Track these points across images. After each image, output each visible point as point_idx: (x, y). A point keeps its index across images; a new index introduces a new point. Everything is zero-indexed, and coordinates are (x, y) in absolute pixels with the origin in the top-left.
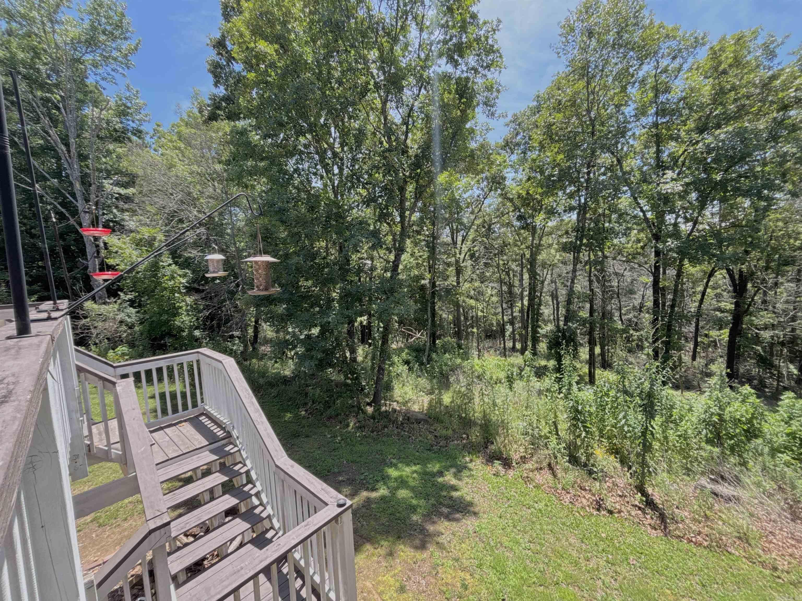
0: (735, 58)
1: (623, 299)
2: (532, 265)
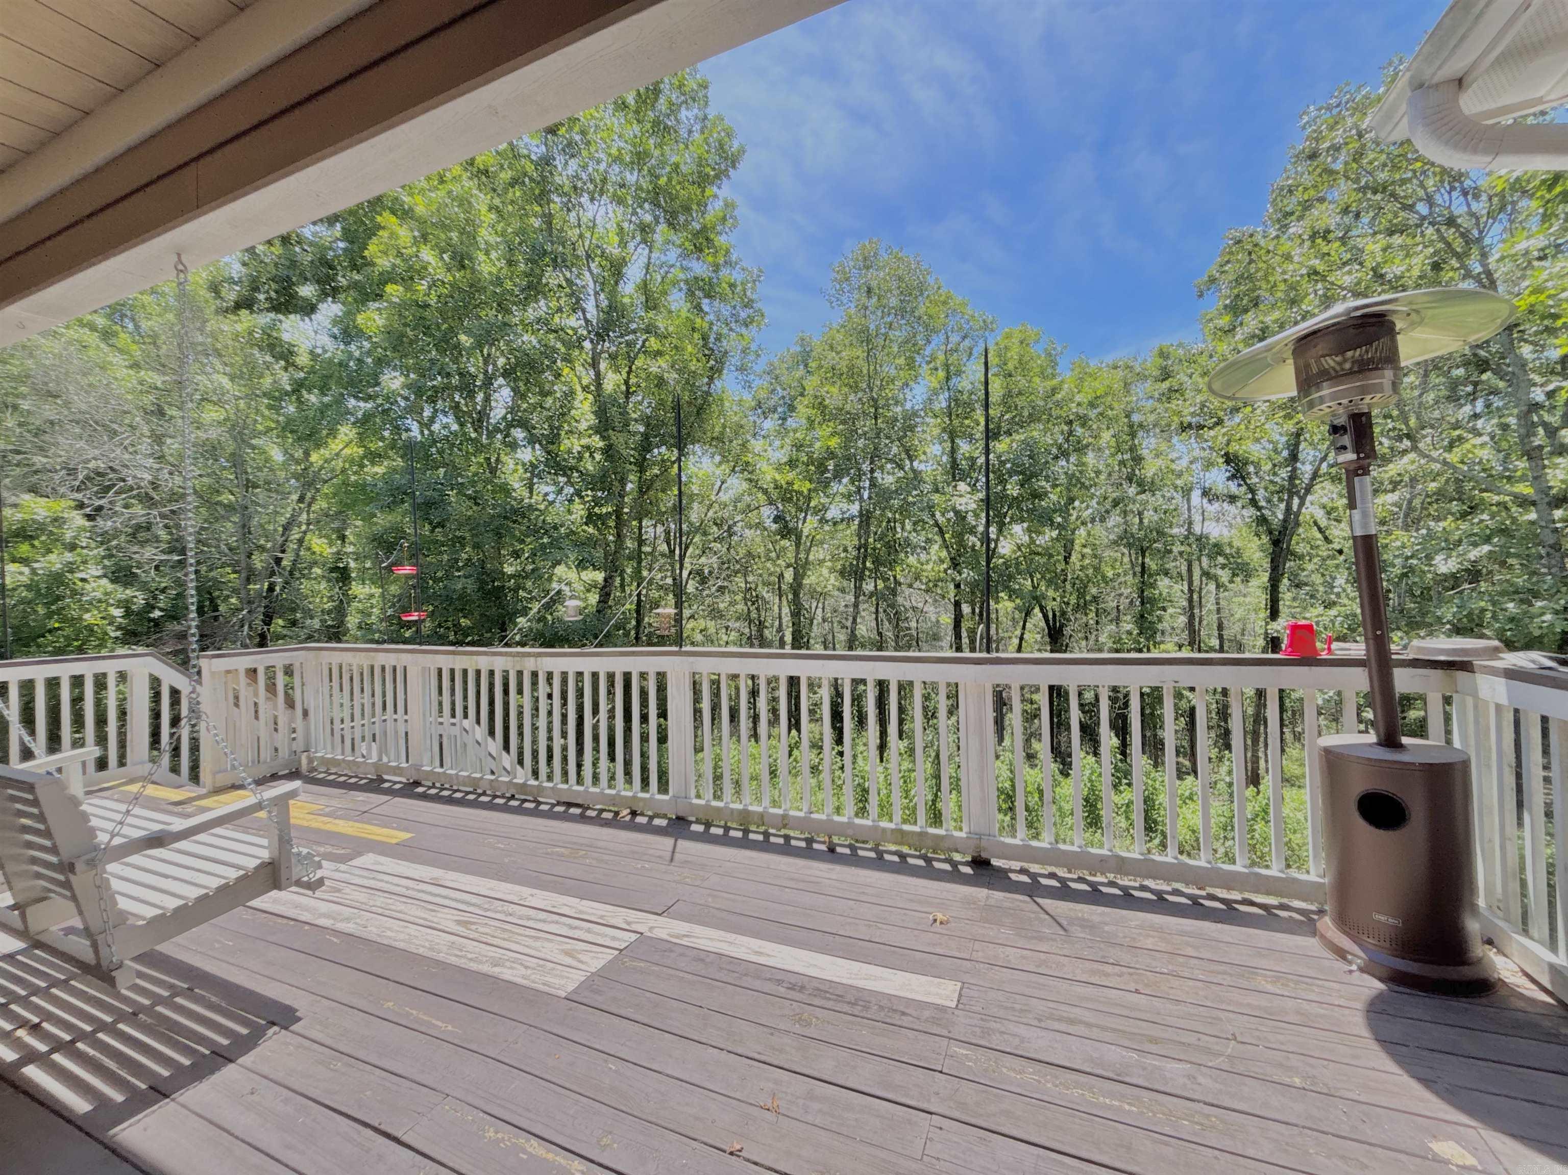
0: (1019, 361)
2: (796, 595)
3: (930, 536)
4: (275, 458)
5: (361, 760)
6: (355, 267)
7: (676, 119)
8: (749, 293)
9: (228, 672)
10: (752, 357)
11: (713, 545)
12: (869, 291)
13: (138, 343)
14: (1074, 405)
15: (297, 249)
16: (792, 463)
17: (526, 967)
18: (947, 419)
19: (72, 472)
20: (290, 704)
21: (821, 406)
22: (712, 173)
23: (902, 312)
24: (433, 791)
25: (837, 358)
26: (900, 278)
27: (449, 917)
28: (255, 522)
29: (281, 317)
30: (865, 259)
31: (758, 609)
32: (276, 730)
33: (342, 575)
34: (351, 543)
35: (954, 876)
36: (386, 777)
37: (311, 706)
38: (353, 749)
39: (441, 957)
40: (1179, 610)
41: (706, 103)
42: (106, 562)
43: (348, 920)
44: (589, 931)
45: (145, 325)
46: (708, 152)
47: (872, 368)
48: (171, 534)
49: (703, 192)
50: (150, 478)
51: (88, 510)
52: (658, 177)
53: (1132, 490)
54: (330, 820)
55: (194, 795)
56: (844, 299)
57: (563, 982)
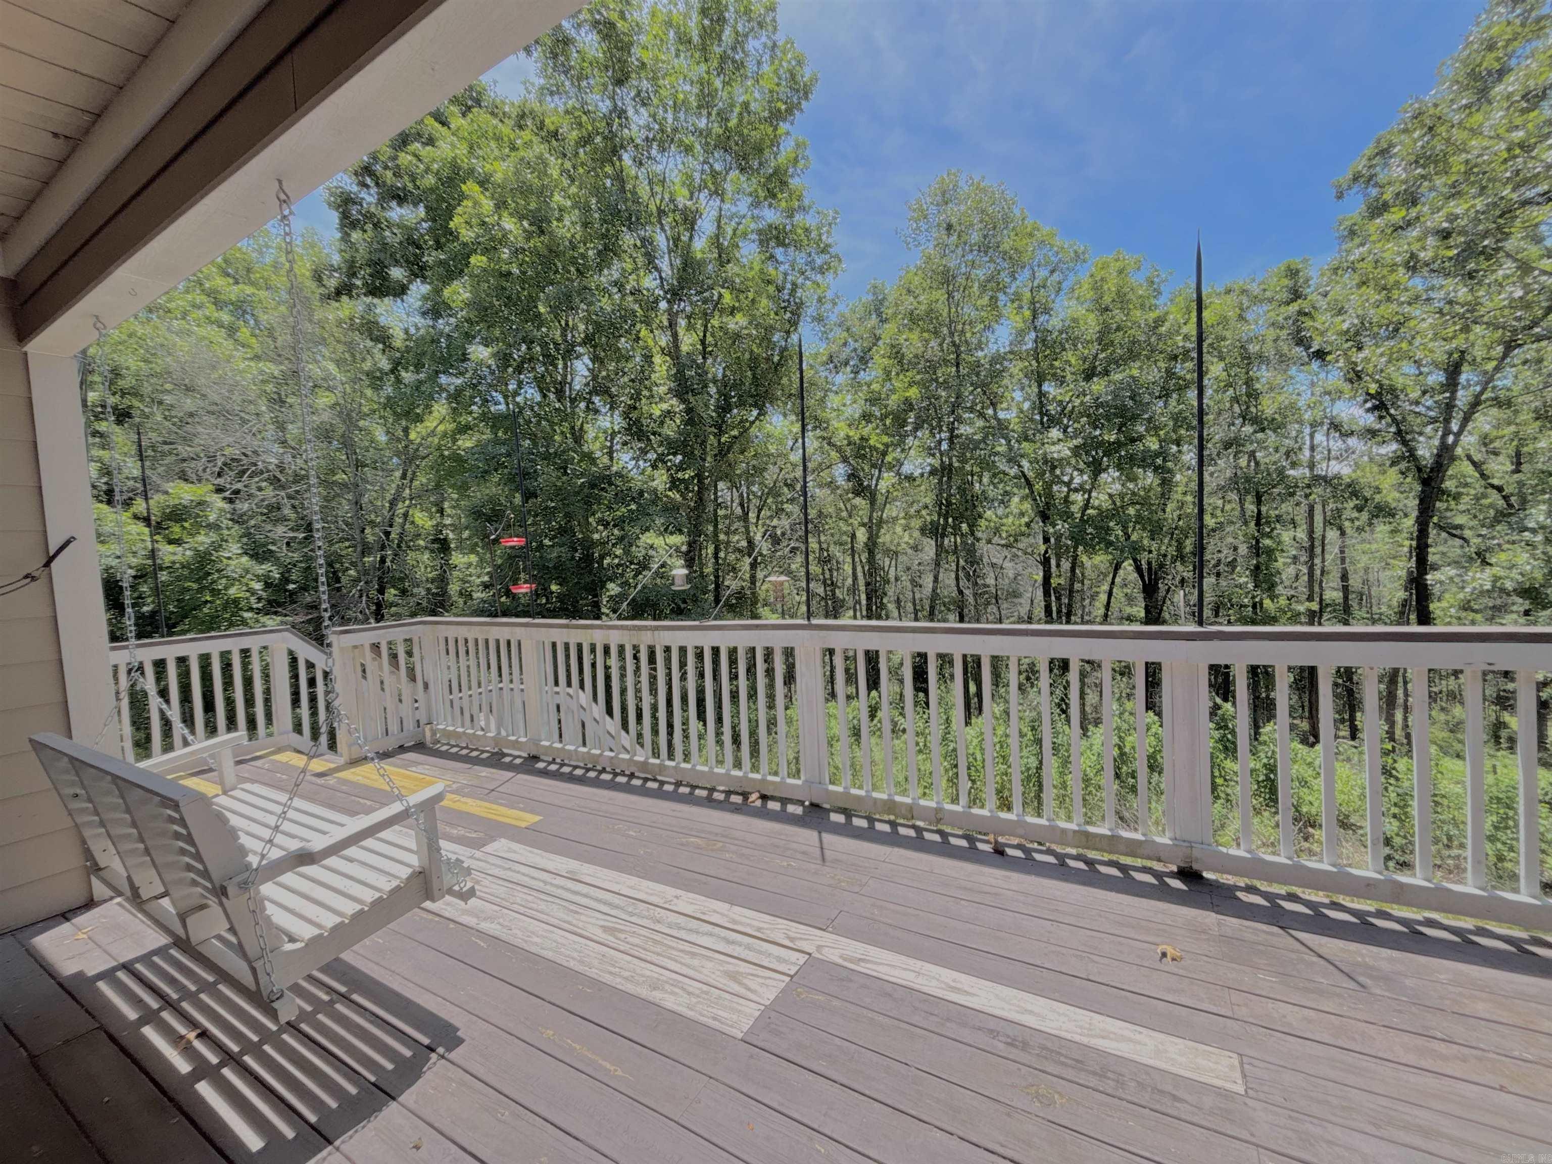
0: (1118, 293)
1: (1004, 605)
2: (871, 553)
3: (1008, 488)
4: (379, 438)
5: (480, 733)
6: (439, 246)
7: (743, 52)
8: (824, 238)
9: (355, 647)
10: (828, 306)
11: (785, 506)
12: (949, 227)
13: (255, 336)
14: (1180, 338)
15: (387, 233)
16: (867, 417)
17: (689, 993)
18: (1034, 363)
19: (212, 459)
20: (412, 678)
21: (897, 354)
22: (783, 107)
23: (984, 248)
24: (553, 767)
25: (915, 304)
26: (983, 211)
27: (593, 921)
28: (365, 500)
29: (376, 301)
30: (944, 193)
31: (830, 570)
32: (400, 701)
33: (442, 546)
34: (449, 516)
35: (1161, 892)
36: (505, 751)
37: (431, 678)
38: (472, 720)
39: (593, 973)
40: (1289, 561)
41: (775, 28)
42: (245, 540)
43: (490, 919)
44: (748, 947)
45: (263, 317)
46: (778, 85)
47: (953, 310)
48: (297, 513)
49: (775, 129)
50: (276, 462)
51: (227, 494)
52: (727, 120)
53: (1248, 429)
54: (458, 798)
55: (332, 766)
56: (922, 239)
57: (735, 1017)
